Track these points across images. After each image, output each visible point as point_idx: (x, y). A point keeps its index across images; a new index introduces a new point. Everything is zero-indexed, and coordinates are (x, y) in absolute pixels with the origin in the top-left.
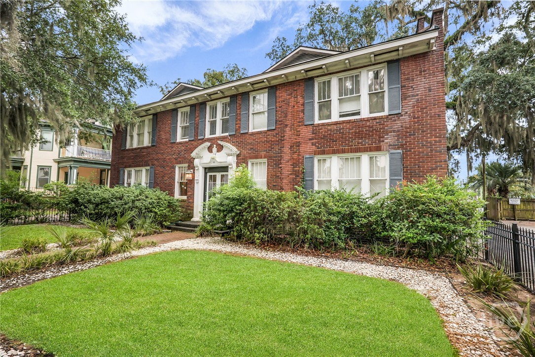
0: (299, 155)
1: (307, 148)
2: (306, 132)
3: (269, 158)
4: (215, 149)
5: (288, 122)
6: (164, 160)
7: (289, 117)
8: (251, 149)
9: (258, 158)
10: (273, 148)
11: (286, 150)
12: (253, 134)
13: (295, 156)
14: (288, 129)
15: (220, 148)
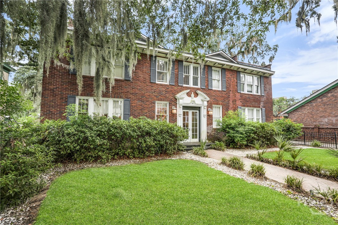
0: (236, 106)
1: (239, 103)
2: (238, 96)
3: (223, 106)
4: (193, 95)
5: (231, 89)
6: (143, 95)
7: (231, 86)
8: (214, 99)
9: (218, 105)
10: (225, 101)
11: (231, 102)
12: (215, 91)
13: (234, 106)
14: (231, 92)
15: (196, 95)
